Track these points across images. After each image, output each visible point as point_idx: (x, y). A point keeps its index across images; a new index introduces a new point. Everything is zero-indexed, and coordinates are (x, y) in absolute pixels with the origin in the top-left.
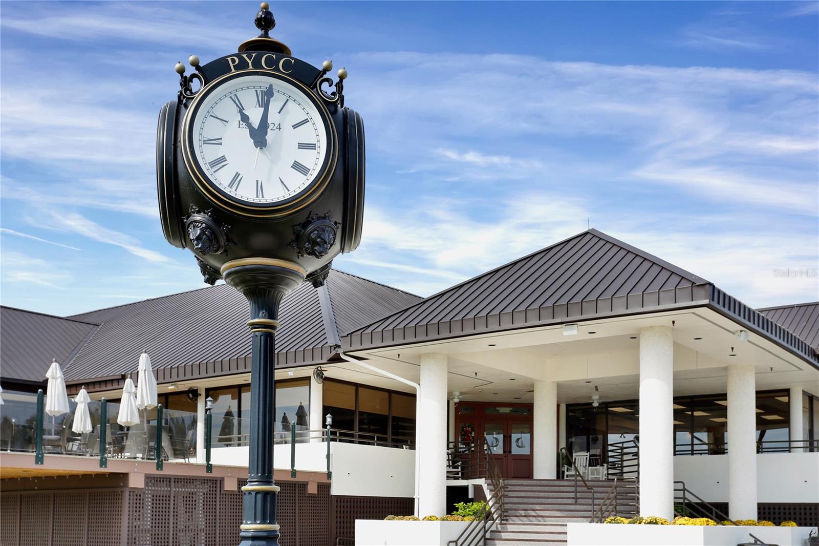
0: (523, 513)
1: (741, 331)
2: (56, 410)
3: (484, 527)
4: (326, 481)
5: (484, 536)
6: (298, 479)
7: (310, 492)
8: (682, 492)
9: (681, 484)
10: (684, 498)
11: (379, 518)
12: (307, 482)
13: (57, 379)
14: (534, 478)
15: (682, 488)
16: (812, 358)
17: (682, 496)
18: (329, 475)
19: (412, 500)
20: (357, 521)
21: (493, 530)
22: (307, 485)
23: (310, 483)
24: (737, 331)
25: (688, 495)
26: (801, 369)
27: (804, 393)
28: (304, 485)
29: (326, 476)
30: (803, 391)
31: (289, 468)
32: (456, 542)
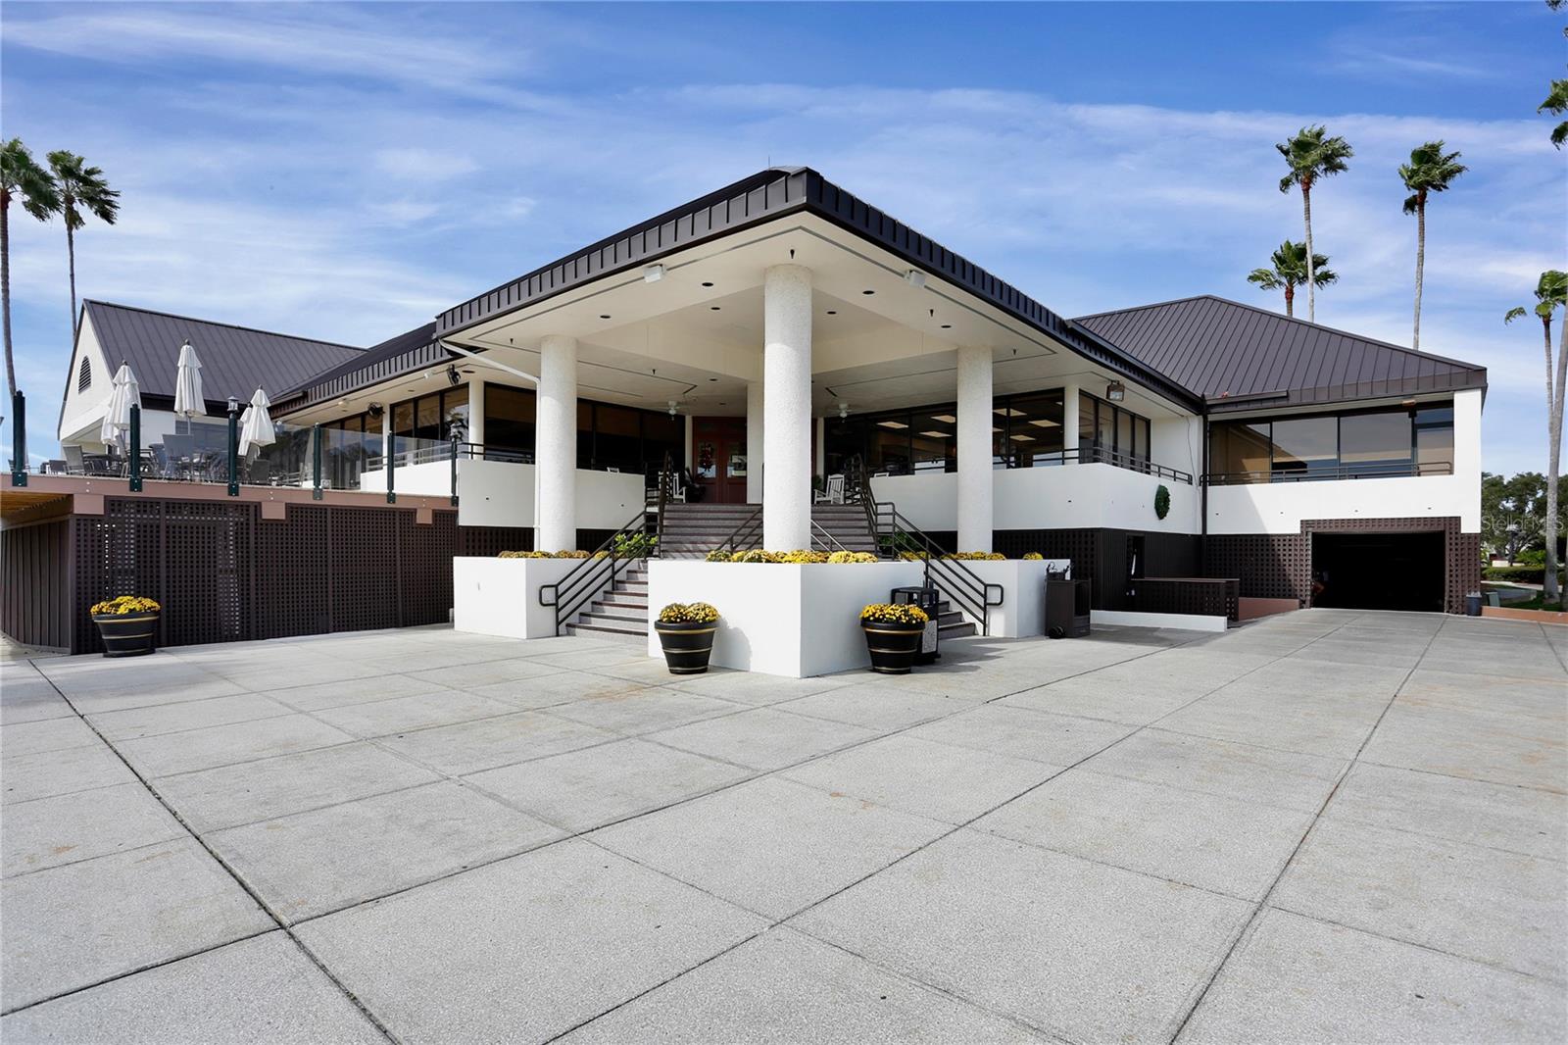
0: (690, 546)
1: (911, 271)
2: (121, 422)
3: (612, 565)
4: (449, 507)
5: (612, 577)
6: (398, 505)
7: (419, 521)
8: (891, 517)
9: (891, 506)
10: (894, 525)
11: (491, 555)
12: (416, 510)
13: (125, 384)
14: (748, 502)
15: (891, 511)
16: (1061, 333)
17: (891, 522)
18: (455, 500)
19: (531, 530)
20: (455, 558)
21: (632, 569)
22: (416, 513)
23: (418, 511)
24: (906, 272)
25: (898, 520)
26: (1055, 353)
27: (1082, 393)
28: (412, 513)
29: (450, 503)
30: (1080, 390)
31: (386, 491)
32: (556, 586)
